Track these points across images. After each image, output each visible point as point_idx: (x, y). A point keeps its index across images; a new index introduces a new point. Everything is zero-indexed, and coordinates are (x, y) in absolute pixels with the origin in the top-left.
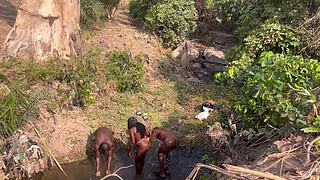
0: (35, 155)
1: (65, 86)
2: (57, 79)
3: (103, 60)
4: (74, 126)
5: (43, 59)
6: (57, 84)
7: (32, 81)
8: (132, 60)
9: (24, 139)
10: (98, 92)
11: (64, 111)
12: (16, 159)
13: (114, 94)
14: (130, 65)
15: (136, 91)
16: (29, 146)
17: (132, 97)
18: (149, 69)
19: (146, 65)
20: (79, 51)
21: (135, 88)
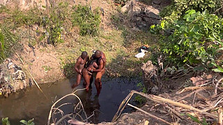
0: (20, 77)
1: (42, 30)
2: (36, 23)
3: (70, 11)
4: (48, 58)
5: (25, 8)
6: (36, 27)
7: (18, 24)
8: (92, 12)
9: (11, 65)
10: (66, 35)
11: (41, 47)
12: (6, 79)
13: (78, 37)
14: (90, 16)
15: (93, 35)
16: (15, 71)
17: (91, 40)
18: (104, 20)
19: (101, 16)
20: (52, 4)
21: (93, 33)
